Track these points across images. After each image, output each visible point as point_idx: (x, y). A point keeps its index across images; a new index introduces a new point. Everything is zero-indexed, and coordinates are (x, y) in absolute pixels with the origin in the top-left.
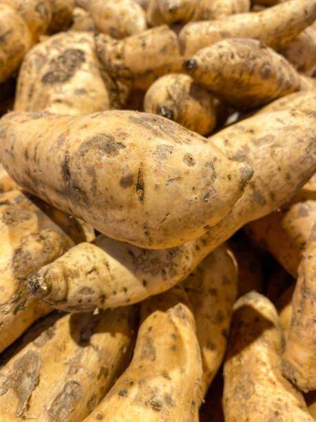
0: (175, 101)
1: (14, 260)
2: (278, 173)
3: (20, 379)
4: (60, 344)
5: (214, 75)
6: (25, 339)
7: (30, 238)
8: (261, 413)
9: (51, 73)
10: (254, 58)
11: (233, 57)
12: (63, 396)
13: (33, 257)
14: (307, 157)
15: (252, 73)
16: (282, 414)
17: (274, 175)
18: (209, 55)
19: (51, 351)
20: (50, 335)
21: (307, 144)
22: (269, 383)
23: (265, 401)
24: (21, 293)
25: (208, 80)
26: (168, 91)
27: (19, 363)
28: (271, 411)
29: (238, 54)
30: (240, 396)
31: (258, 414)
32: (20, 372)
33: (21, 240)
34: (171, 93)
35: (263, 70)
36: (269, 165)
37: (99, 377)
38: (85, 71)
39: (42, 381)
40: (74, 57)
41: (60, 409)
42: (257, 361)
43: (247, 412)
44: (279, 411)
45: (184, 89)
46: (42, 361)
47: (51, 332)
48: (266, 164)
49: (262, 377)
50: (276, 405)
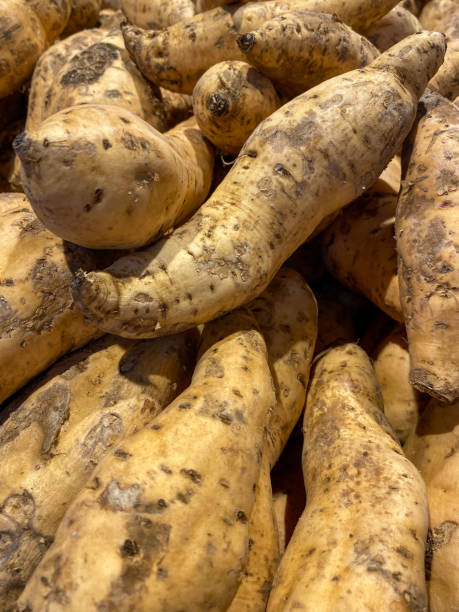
0: (228, 89)
1: (35, 270)
2: (355, 136)
3: (45, 413)
4: (94, 377)
5: (276, 53)
6: (50, 373)
7: (55, 249)
8: (347, 455)
9: (74, 71)
10: (326, 32)
11: (299, 30)
12: (99, 429)
13: (59, 269)
14: (386, 114)
15: (324, 51)
16: (372, 454)
17: (349, 140)
18: (269, 28)
19: (83, 385)
20: (82, 369)
21: (382, 99)
22: (357, 427)
23: (351, 444)
24: (45, 309)
25: (271, 61)
26: (220, 78)
27: (43, 397)
28: (358, 452)
29: (307, 27)
30: (322, 444)
31: (343, 457)
32: (44, 406)
33: (44, 250)
34: (224, 80)
35: (339, 48)
36: (342, 127)
37: (143, 411)
38: (118, 68)
39: (72, 415)
40: (102, 53)
41: (96, 443)
42: (344, 407)
43: (330, 458)
44: (369, 452)
45: (240, 75)
46: (72, 395)
47: (83, 366)
48: (338, 126)
49: (349, 421)
50: (365, 447)
